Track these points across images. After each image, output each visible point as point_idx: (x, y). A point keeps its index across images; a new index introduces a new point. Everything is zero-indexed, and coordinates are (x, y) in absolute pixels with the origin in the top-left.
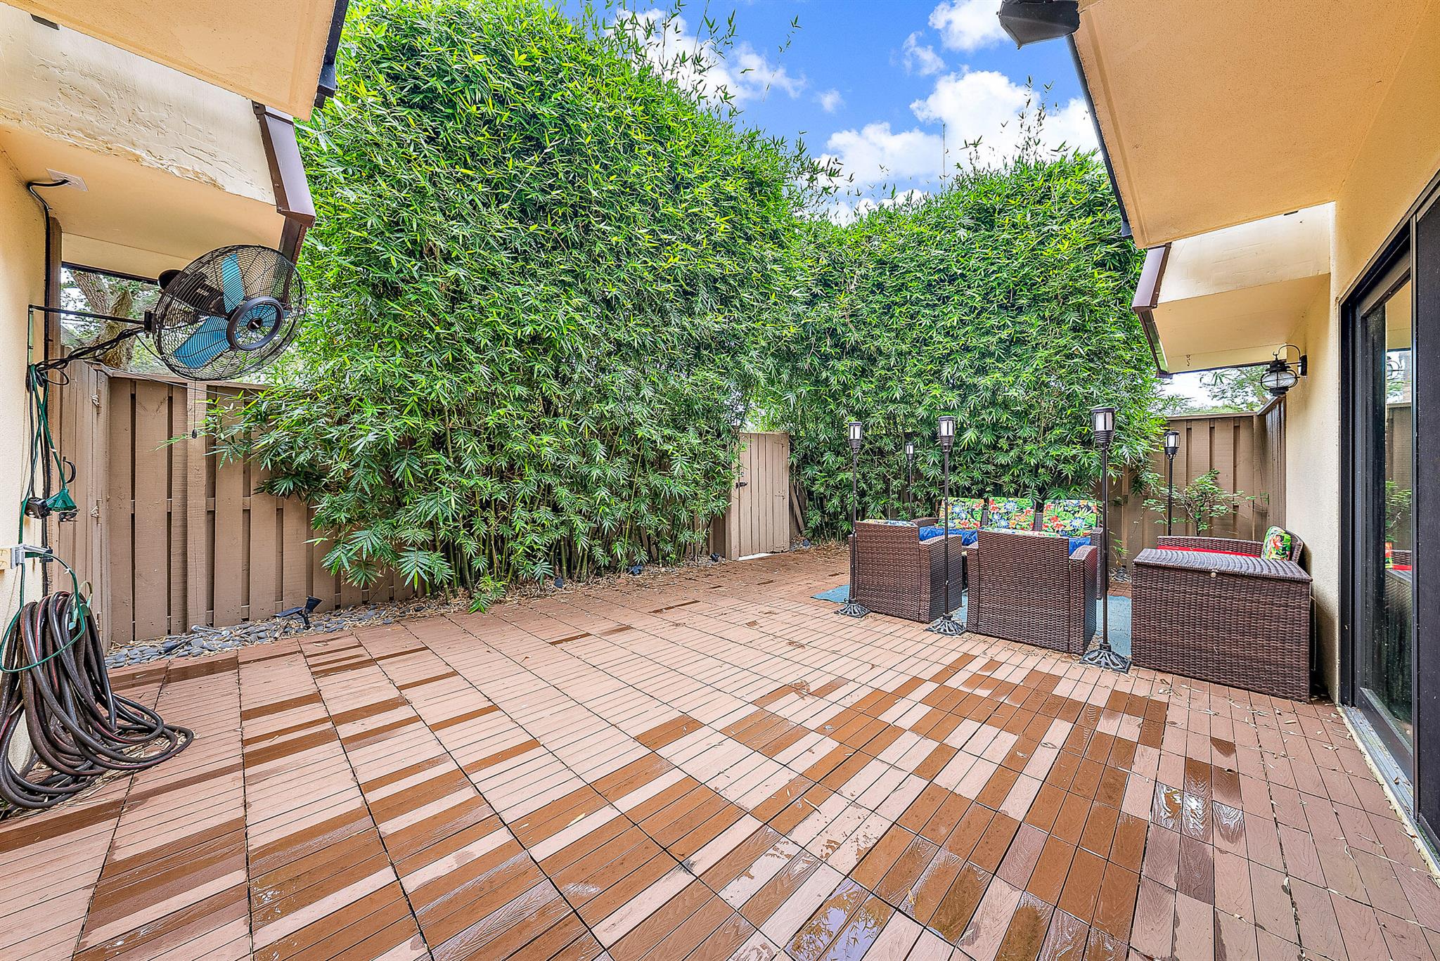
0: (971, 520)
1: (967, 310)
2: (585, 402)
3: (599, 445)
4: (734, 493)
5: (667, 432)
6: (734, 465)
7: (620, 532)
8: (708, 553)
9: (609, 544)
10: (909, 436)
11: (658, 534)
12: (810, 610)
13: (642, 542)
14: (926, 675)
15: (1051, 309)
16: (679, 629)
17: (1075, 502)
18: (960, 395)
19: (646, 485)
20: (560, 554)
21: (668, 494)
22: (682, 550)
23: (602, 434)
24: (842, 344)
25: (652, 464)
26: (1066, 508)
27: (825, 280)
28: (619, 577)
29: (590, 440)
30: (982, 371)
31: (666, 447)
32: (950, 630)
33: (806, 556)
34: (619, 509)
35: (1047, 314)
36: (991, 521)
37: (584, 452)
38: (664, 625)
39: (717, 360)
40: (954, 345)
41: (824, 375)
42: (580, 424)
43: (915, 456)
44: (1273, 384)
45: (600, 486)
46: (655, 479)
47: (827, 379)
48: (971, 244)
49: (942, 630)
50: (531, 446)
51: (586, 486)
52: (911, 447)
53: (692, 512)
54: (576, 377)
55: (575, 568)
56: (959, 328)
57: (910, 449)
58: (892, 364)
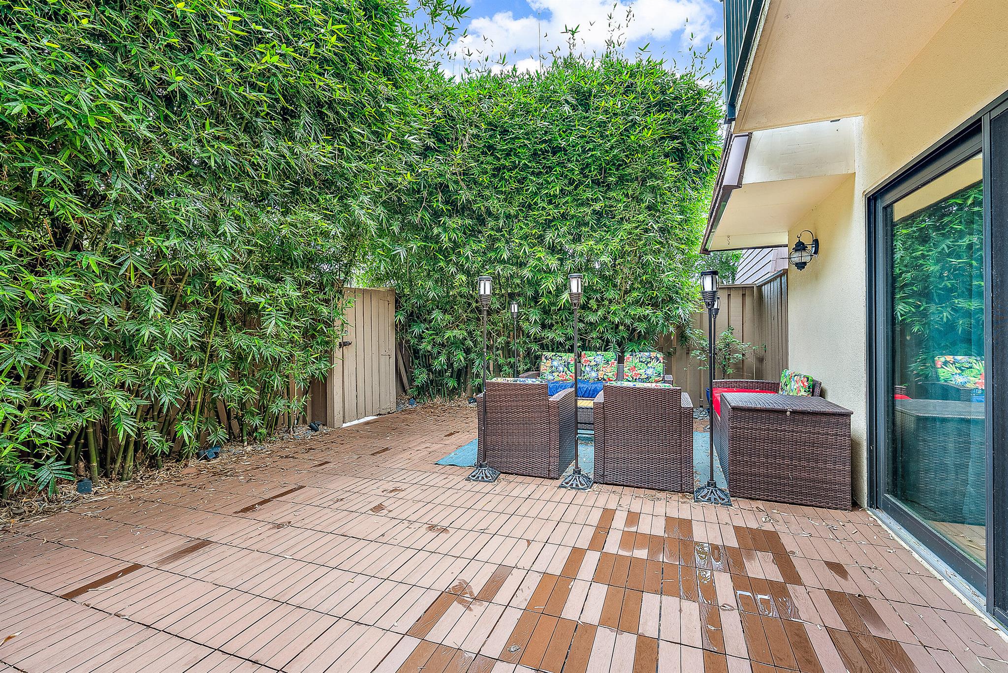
0: (568, 372)
1: (566, 181)
2: (130, 233)
3: (154, 293)
4: (338, 353)
5: (257, 281)
6: (337, 323)
7: (187, 407)
8: (305, 422)
9: (169, 425)
10: (512, 296)
11: (243, 405)
12: (437, 479)
13: (218, 417)
14: (583, 543)
15: (634, 187)
16: (283, 532)
17: (647, 354)
18: (559, 259)
19: (227, 346)
20: (86, 445)
21: (257, 357)
22: (273, 423)
23: (158, 280)
24: (453, 202)
25: (234, 322)
26: (641, 359)
27: (437, 133)
28: (186, 465)
29: (139, 287)
30: (577, 239)
31: (255, 299)
32: (582, 485)
33: (414, 415)
34: (186, 379)
35: (630, 192)
36: (584, 372)
37: (128, 303)
38: (261, 530)
39: (322, 201)
40: (554, 212)
41: (436, 231)
42: (121, 264)
43: (519, 315)
44: (797, 260)
45: (155, 350)
46: (239, 339)
47: (438, 235)
48: (570, 121)
49: (574, 486)
50: (28, 292)
51: (131, 350)
52: (516, 306)
53: (287, 377)
54: (113, 195)
55: (114, 461)
56: (560, 197)
57: (515, 308)
58: (501, 225)
